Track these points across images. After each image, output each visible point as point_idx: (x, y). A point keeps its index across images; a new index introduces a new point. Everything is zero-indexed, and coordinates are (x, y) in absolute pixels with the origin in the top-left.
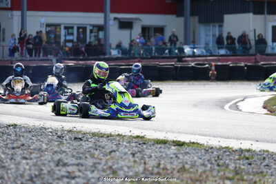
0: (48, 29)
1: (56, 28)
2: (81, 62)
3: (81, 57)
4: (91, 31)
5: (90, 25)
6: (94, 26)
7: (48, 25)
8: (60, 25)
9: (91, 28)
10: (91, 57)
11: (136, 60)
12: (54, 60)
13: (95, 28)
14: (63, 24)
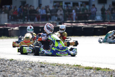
0: (55, 4)
1: (60, 4)
2: (74, 24)
3: (74, 21)
4: (81, 5)
5: (81, 1)
6: (83, 2)
7: (55, 2)
8: (62, 2)
9: (81, 3)
10: (79, 21)
11: (107, 23)
12: (58, 23)
13: (84, 3)
14: (64, 1)
